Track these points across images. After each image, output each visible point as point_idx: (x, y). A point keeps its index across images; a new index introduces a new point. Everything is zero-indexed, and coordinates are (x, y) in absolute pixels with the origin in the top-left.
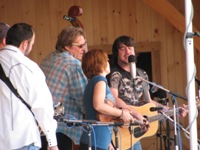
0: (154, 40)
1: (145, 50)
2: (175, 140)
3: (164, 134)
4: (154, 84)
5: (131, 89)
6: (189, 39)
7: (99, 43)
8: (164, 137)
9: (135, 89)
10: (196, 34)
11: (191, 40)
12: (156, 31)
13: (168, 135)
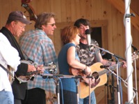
0: (103, 19)
1: (98, 25)
2: (117, 88)
3: (110, 84)
4: (103, 49)
5: (86, 56)
6: (127, 19)
7: (65, 21)
8: (110, 86)
9: (89, 56)
10: (132, 15)
11: (129, 19)
12: (105, 13)
13: (113, 85)
